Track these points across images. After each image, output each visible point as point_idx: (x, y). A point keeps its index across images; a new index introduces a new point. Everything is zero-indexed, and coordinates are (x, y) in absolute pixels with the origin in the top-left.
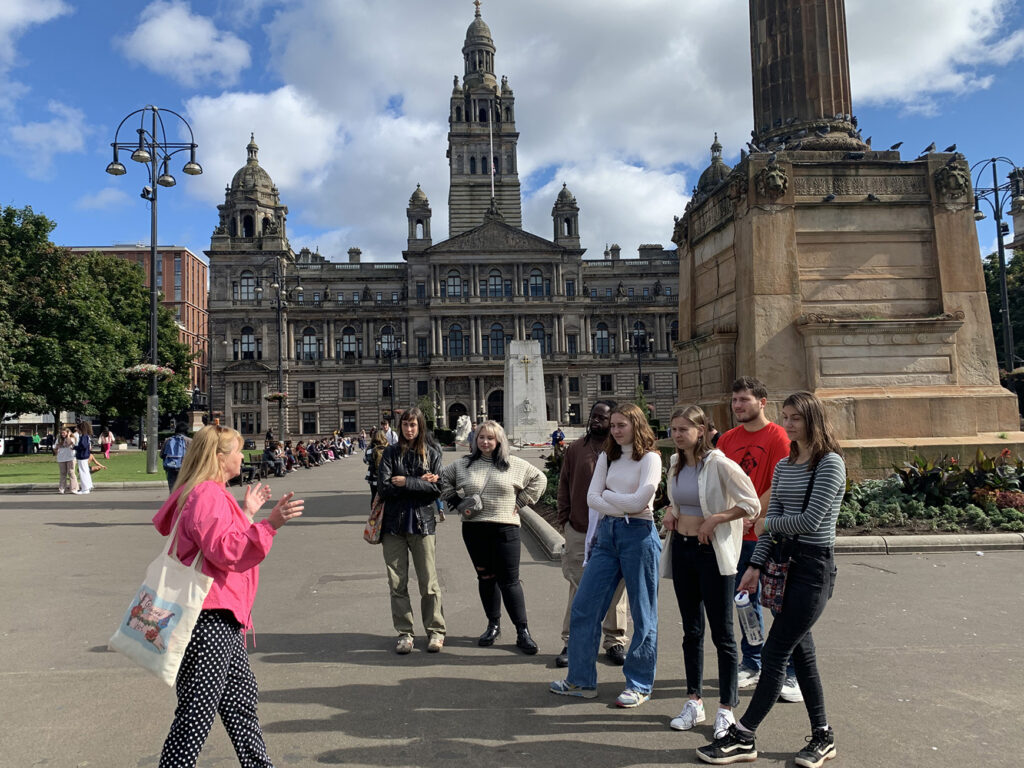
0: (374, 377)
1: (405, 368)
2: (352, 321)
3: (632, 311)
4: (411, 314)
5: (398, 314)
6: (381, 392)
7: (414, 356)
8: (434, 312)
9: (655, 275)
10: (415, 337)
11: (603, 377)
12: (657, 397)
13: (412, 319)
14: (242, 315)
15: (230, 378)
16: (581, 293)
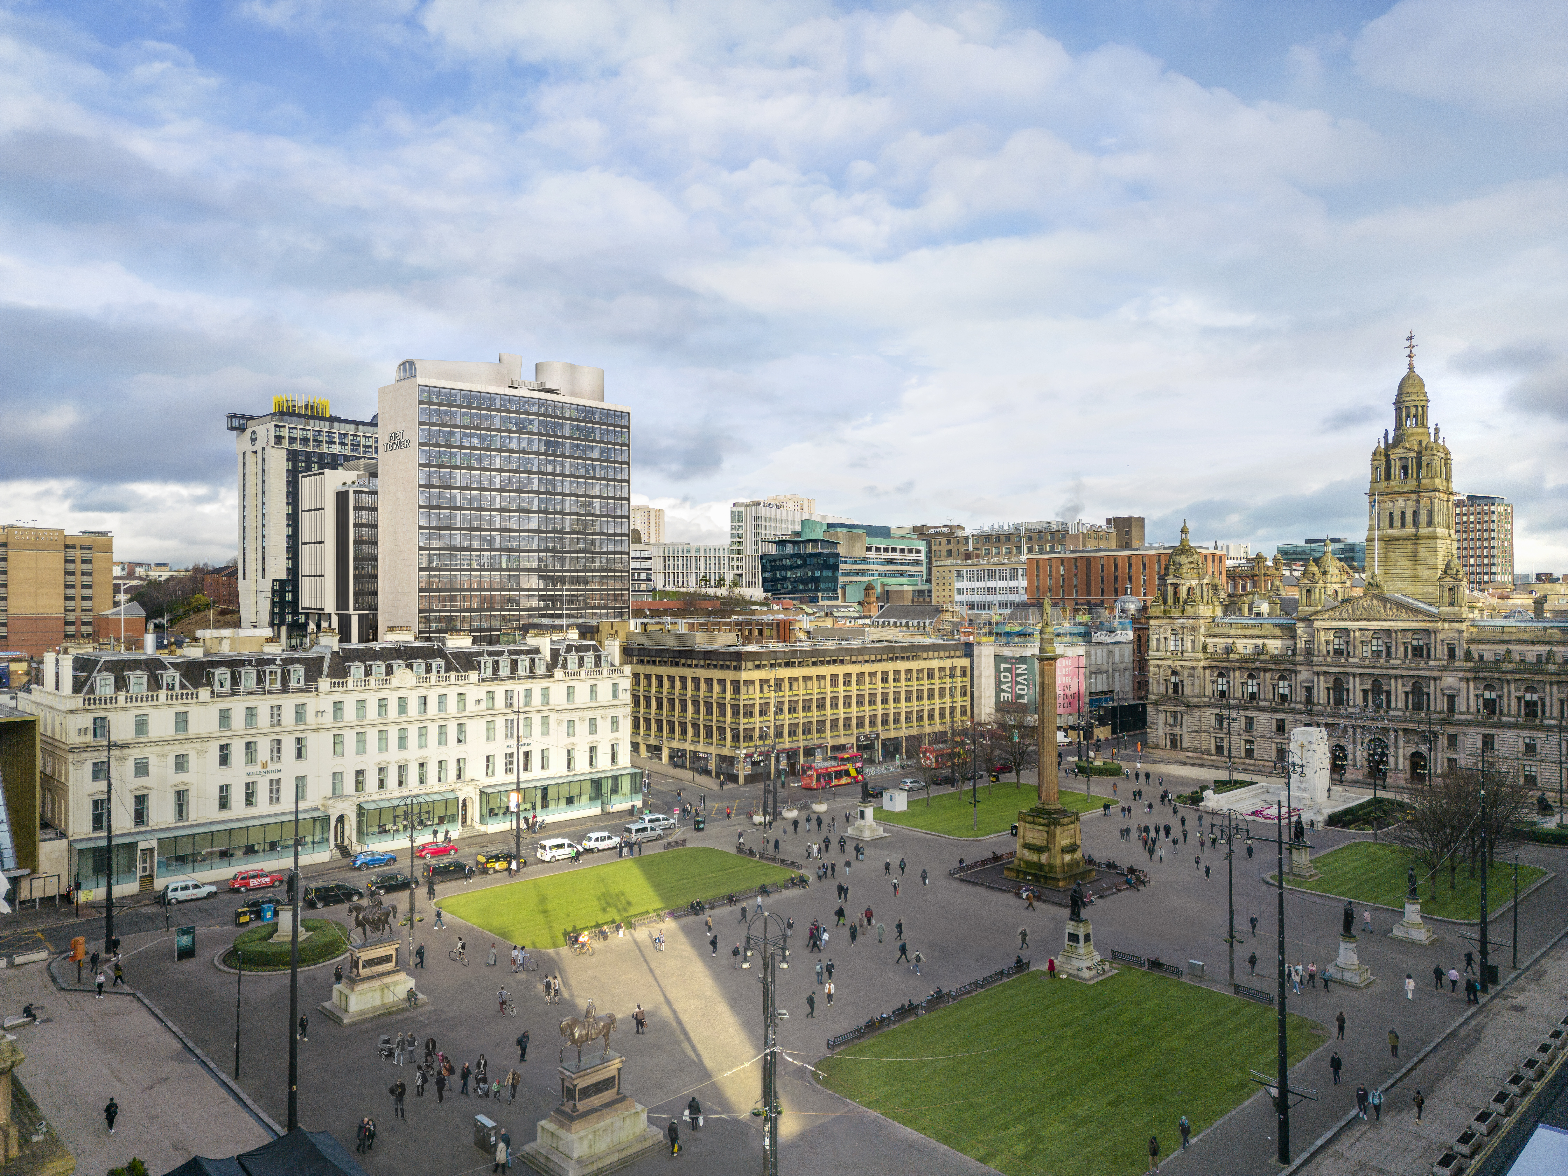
0: (1268, 716)
1: (1292, 711)
2: (1253, 669)
3: (1518, 676)
4: (1298, 668)
5: (1288, 667)
6: (1274, 728)
7: (1300, 703)
8: (1316, 669)
9: (1548, 643)
10: (1302, 687)
11: (1485, 736)
12: (1541, 761)
13: (1300, 671)
14: (1170, 663)
15: (1161, 708)
16: (1463, 657)
